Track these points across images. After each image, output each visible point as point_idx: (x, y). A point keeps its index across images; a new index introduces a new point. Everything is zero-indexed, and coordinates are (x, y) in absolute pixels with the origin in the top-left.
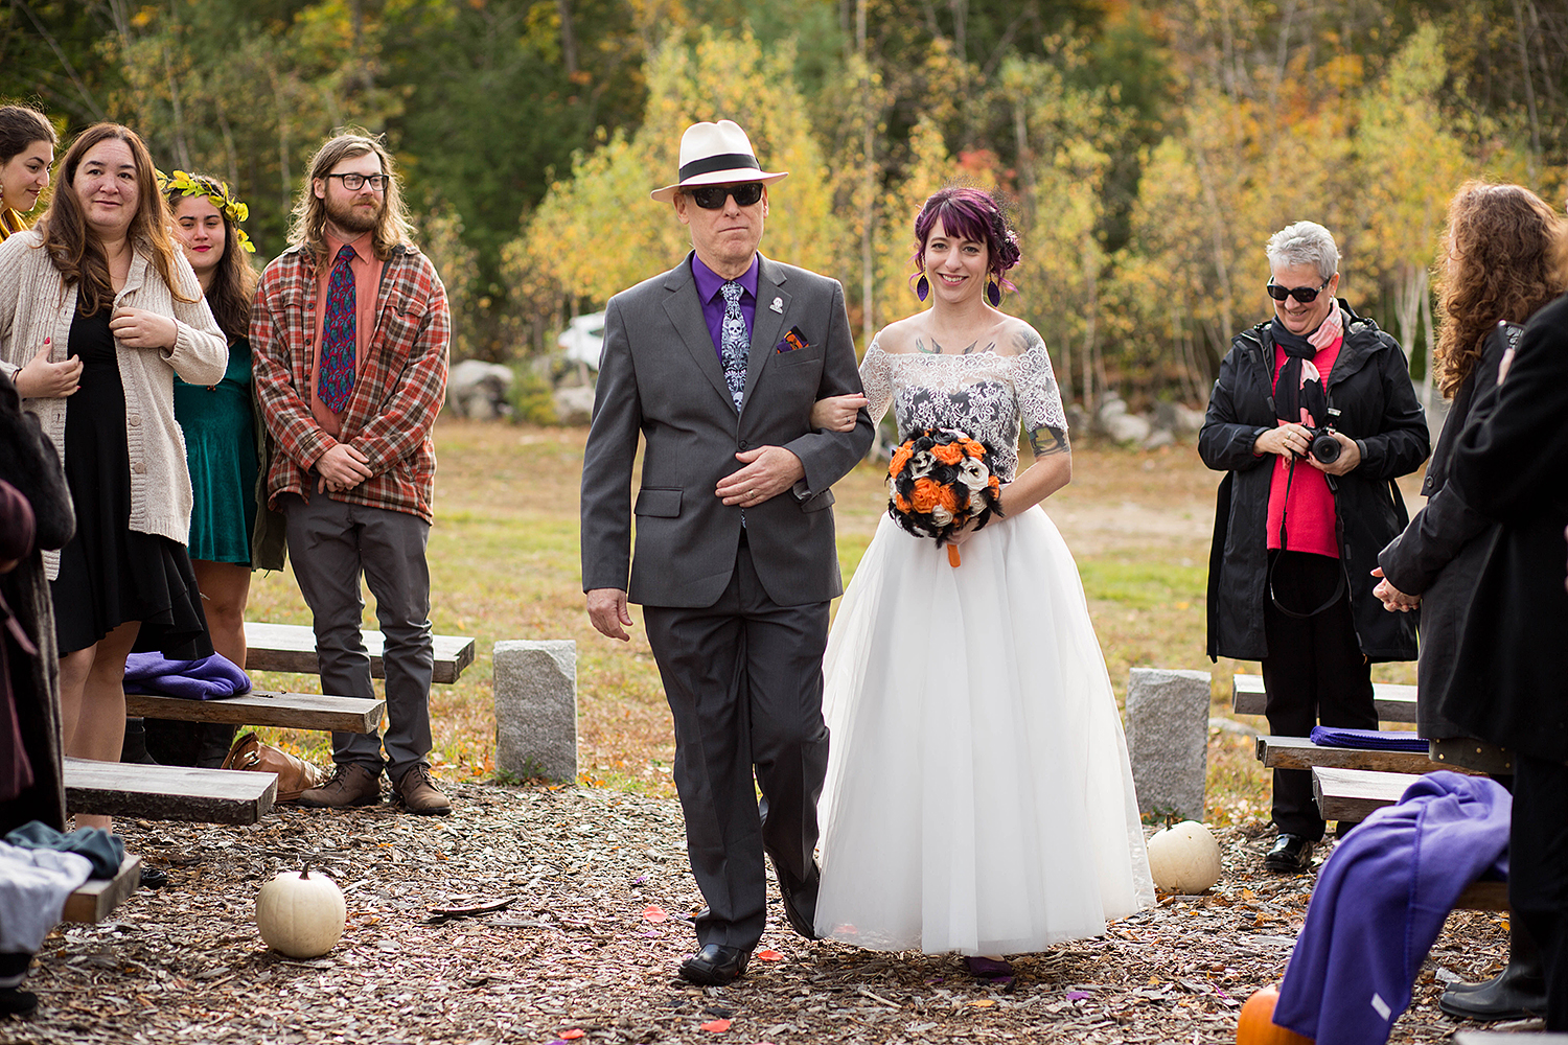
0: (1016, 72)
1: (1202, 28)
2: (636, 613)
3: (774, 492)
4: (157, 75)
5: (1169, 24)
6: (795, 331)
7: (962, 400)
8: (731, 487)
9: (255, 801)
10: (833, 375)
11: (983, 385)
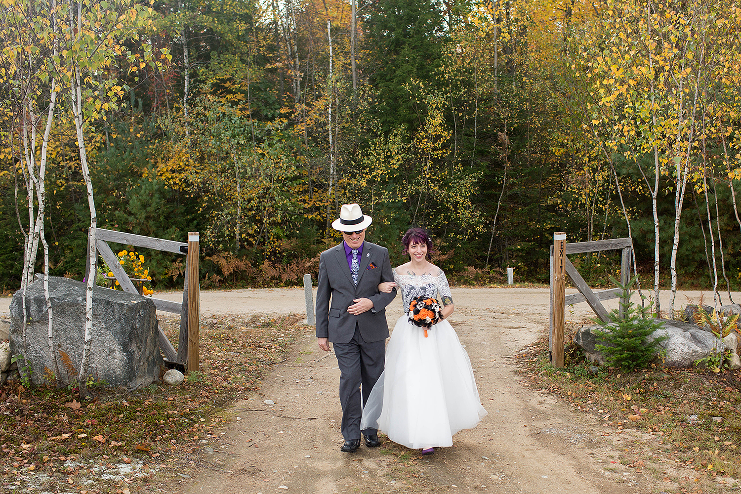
2: (331, 344)
3: (364, 311)
6: (373, 263)
7: (424, 289)
8: (352, 309)
10: (384, 276)
11: (429, 285)
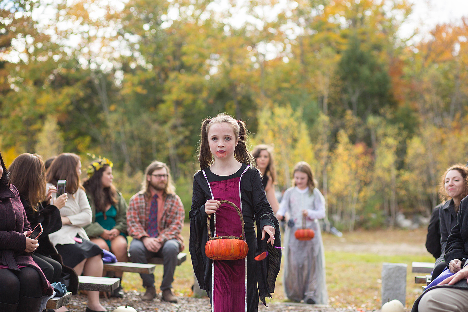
0: (372, 120)
1: (427, 106)
4: (117, 123)
5: (418, 105)
9: (111, 285)
